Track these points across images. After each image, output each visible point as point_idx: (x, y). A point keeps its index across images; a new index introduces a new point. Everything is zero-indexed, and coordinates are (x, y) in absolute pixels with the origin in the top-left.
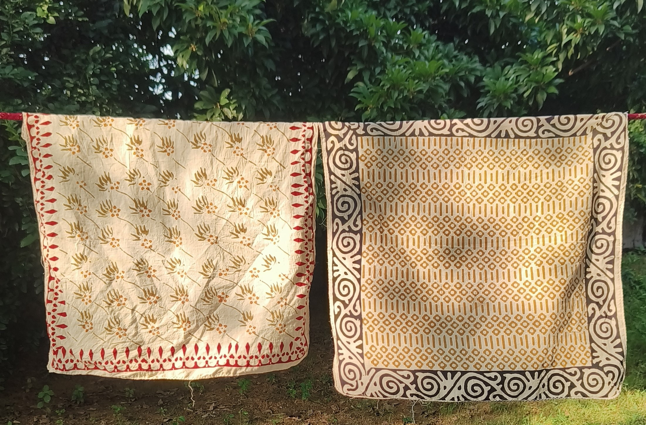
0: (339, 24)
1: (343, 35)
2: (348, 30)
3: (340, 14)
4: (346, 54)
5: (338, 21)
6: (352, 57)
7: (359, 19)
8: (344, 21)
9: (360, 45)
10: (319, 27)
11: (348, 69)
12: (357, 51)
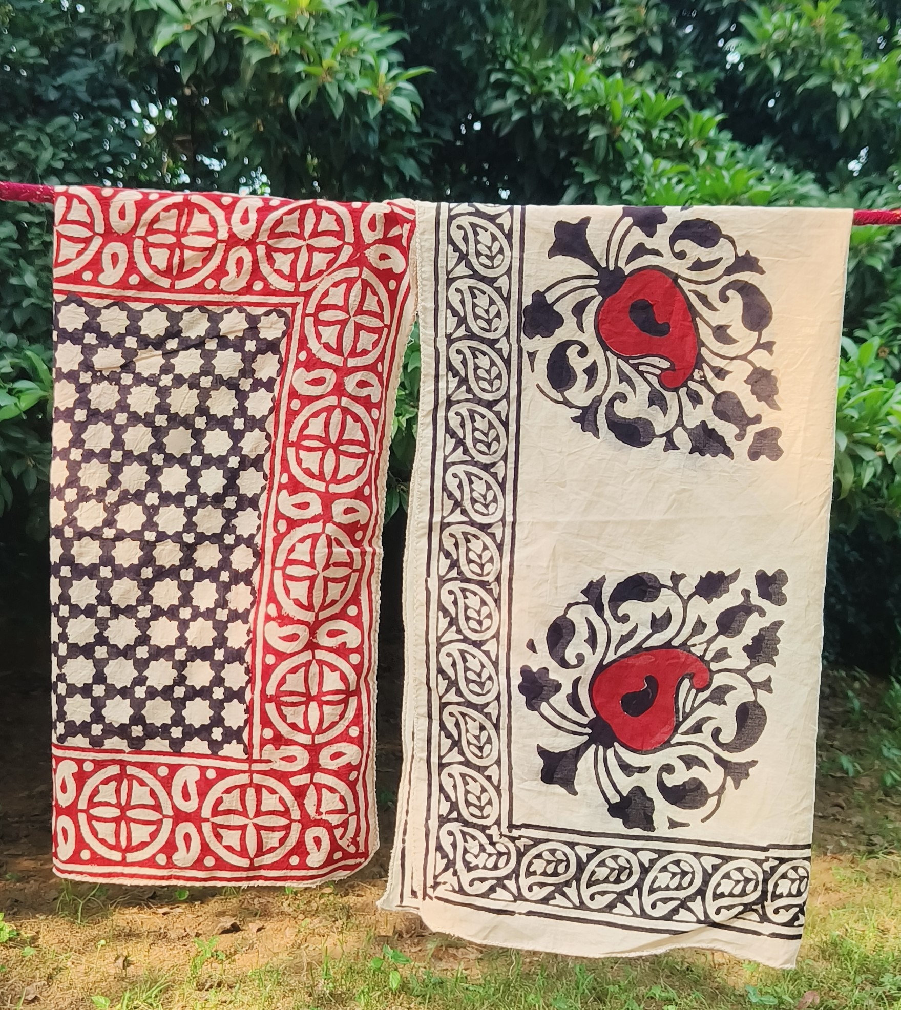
0: (549, 94)
1: (556, 116)
2: (569, 107)
3: (552, 76)
4: (563, 154)
5: (548, 87)
6: (574, 161)
7: (589, 89)
8: (560, 88)
9: (591, 136)
10: (511, 98)
11: (566, 183)
12: (586, 147)
